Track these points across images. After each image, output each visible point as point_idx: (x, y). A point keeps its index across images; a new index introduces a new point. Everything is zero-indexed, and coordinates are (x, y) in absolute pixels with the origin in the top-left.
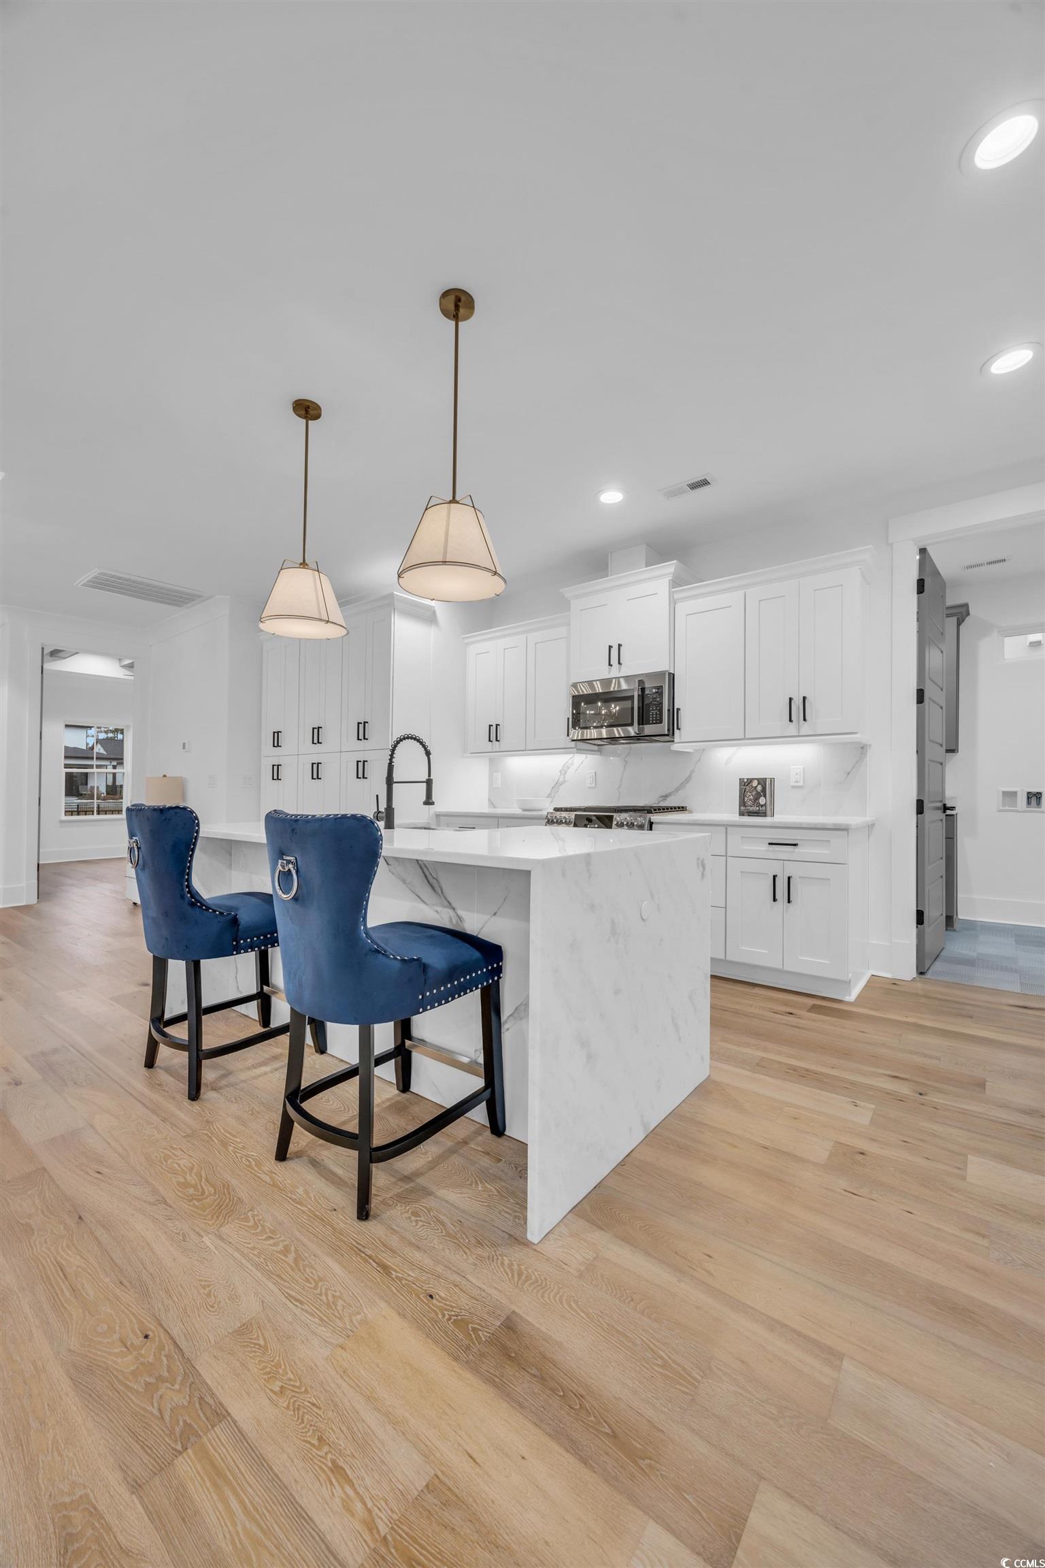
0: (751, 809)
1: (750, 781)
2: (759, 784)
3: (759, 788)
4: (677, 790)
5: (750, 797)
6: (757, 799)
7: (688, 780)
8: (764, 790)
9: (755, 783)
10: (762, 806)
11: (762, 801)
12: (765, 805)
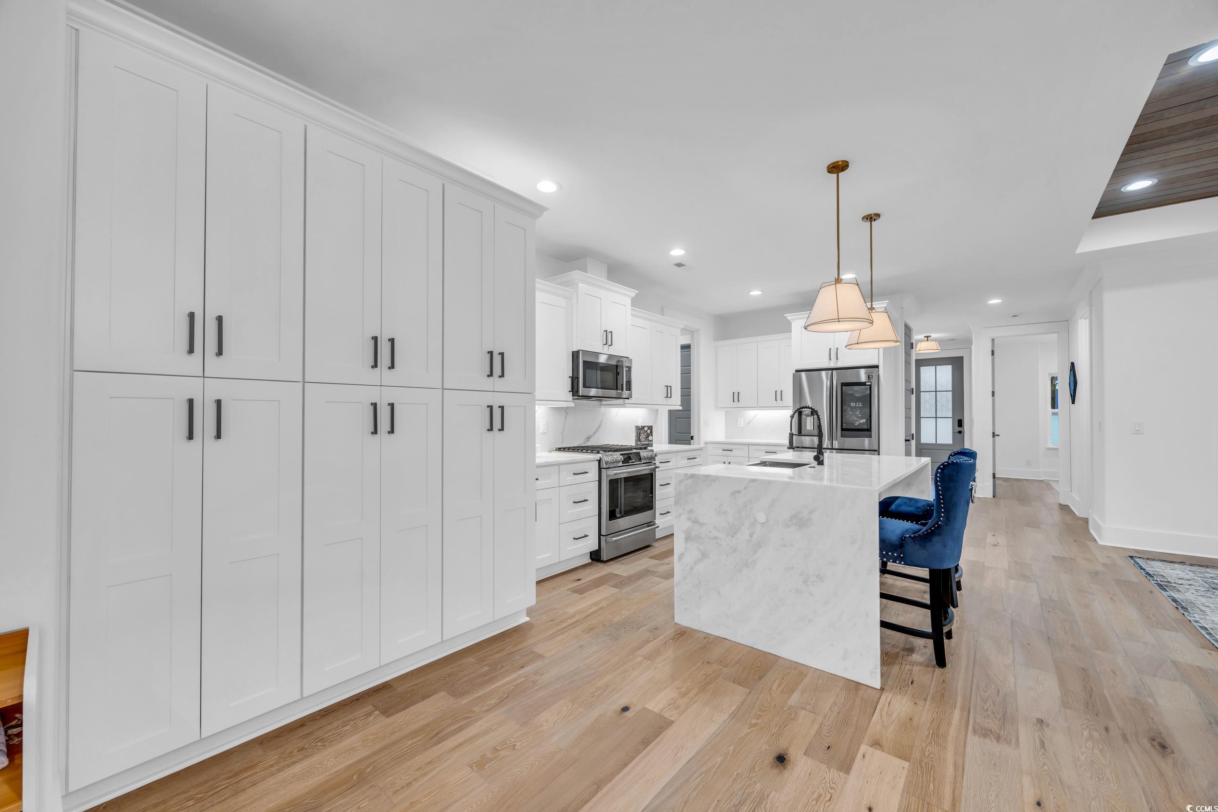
0: (644, 443)
1: (643, 427)
2: (648, 429)
3: (649, 431)
4: (595, 433)
5: (643, 437)
6: (647, 437)
7: (599, 427)
8: (651, 432)
9: (646, 429)
10: (650, 441)
11: (650, 438)
12: (652, 440)
